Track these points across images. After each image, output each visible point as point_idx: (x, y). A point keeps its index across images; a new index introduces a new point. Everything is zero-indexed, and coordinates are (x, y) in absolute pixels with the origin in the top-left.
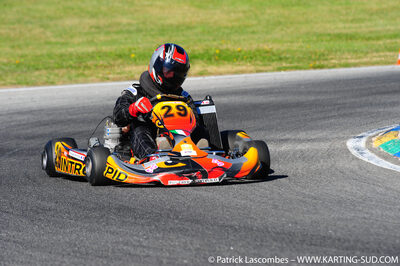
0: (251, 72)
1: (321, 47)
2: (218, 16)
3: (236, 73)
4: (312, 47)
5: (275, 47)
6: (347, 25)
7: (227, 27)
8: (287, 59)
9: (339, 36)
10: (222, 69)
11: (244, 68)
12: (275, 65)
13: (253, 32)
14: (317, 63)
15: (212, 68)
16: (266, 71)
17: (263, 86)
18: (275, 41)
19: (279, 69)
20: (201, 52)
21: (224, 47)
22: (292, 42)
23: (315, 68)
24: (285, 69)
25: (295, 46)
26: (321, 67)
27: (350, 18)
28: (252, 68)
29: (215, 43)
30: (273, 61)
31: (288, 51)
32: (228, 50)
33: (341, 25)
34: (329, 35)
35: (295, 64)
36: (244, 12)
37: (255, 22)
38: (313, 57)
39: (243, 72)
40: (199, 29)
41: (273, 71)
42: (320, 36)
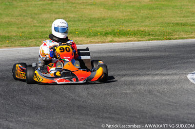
0: (135, 41)
1: (169, 29)
2: (118, 14)
3: (128, 41)
4: (164, 29)
5: (147, 29)
6: (181, 19)
7: (122, 19)
8: (153, 35)
9: (178, 24)
10: (121, 39)
11: (132, 39)
12: (147, 37)
13: (135, 22)
14: (168, 37)
15: (116, 39)
16: (143, 41)
17: (142, 48)
18: (146, 26)
19: (149, 40)
20: (110, 31)
21: (121, 29)
22: (155, 27)
23: (167, 39)
24: (152, 40)
25: (157, 29)
26: (170, 39)
27: (182, 15)
28: (136, 39)
29: (117, 27)
30: (146, 36)
31: (153, 31)
32: (123, 30)
33: (178, 19)
34: (173, 23)
35: (157, 37)
36: (130, 12)
37: (135, 17)
38: (166, 34)
39: (131, 41)
40: (109, 20)
41: (146, 40)
42: (168, 24)
